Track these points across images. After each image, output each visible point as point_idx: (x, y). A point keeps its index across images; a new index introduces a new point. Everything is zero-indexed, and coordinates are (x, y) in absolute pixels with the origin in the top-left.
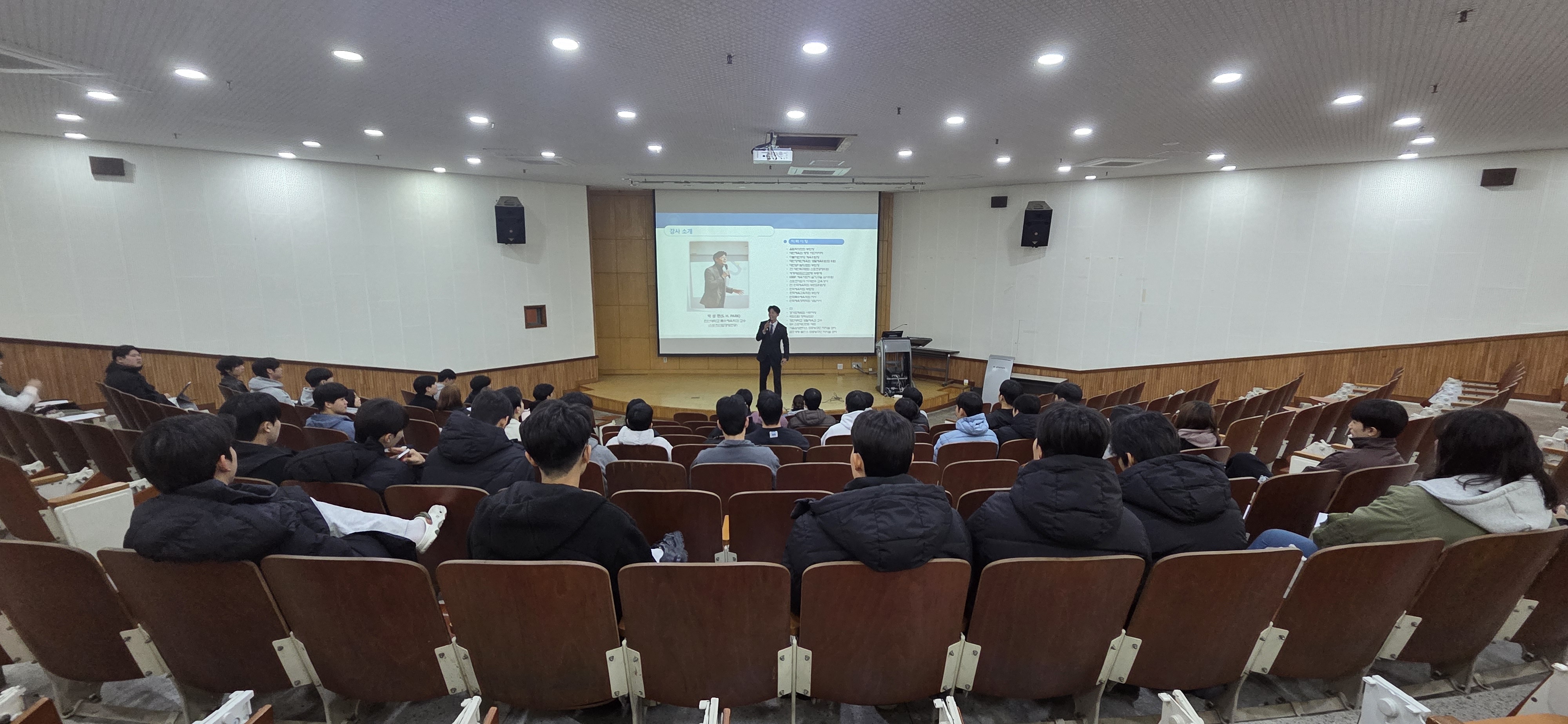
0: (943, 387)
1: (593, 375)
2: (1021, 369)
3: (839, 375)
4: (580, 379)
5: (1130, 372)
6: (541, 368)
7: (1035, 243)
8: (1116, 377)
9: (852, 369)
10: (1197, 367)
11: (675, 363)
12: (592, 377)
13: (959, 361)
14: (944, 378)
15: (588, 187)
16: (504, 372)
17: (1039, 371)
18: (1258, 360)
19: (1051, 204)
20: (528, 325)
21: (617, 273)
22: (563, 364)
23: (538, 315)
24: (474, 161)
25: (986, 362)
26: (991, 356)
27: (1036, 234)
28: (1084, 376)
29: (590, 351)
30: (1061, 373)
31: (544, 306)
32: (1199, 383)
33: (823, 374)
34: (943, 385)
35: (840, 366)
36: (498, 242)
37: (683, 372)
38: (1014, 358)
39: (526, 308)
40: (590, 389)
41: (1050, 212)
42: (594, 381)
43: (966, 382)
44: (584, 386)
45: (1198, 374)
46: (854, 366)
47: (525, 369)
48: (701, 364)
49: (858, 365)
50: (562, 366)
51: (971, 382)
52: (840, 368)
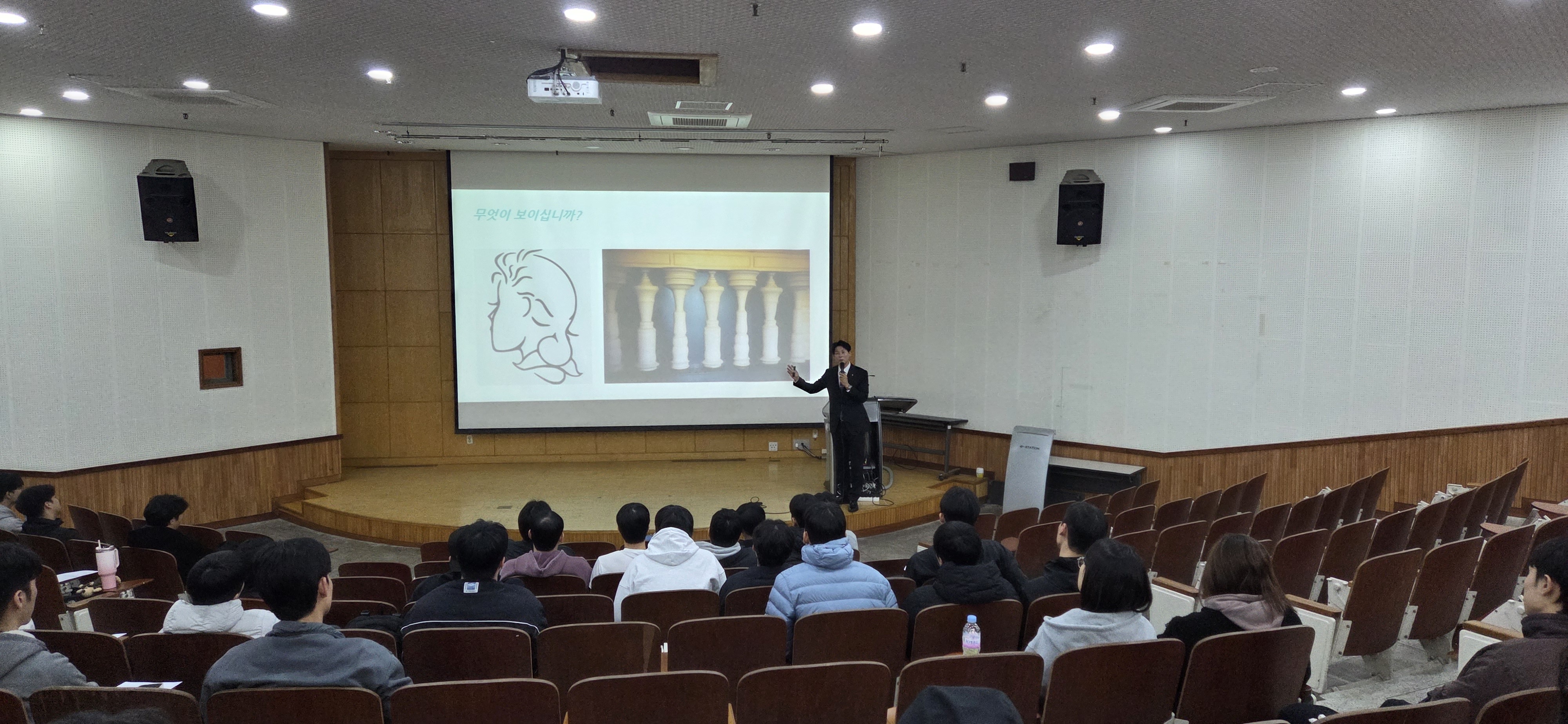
0: (941, 482)
1: (334, 469)
2: (1067, 450)
3: (772, 460)
4: (305, 477)
5: (1246, 455)
6: (229, 458)
7: (1079, 238)
8: (1224, 464)
9: (793, 449)
10: (1356, 447)
11: (487, 446)
12: (329, 473)
13: (967, 436)
14: (943, 466)
15: (326, 144)
16: (154, 466)
17: (1097, 453)
18: (1457, 434)
19: (1104, 171)
20: (206, 383)
21: (385, 291)
22: (273, 451)
23: (227, 367)
24: (77, 95)
25: (1008, 437)
26: (1017, 428)
27: (1080, 224)
28: (1171, 461)
29: (329, 427)
30: (1133, 457)
31: (239, 349)
32: (1362, 470)
33: (744, 460)
34: (941, 478)
35: (773, 446)
36: (146, 239)
37: (501, 460)
38: (1053, 432)
39: (204, 354)
40: (322, 495)
41: (1100, 189)
42: (332, 480)
43: (980, 471)
44: (310, 489)
45: (1360, 458)
46: (797, 445)
47: (198, 462)
49: (802, 444)
50: (271, 454)
51: (984, 471)
52: (773, 449)
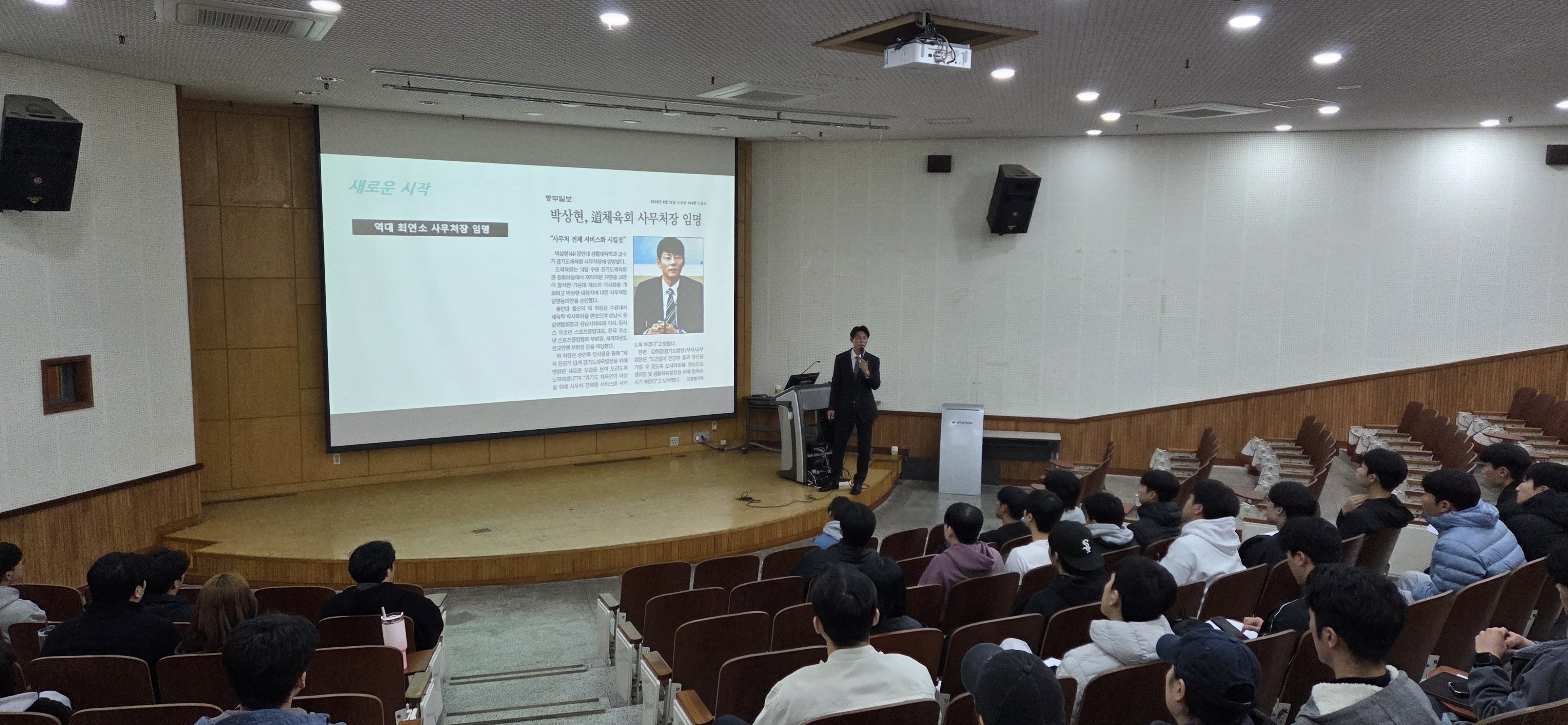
1: (191, 509)
2: (992, 423)
3: (676, 456)
4: (163, 521)
6: (78, 506)
7: (1007, 227)
9: (693, 443)
11: (359, 465)
12: (191, 514)
15: (179, 88)
20: (51, 406)
21: (223, 279)
22: (128, 491)
23: (65, 382)
26: (944, 405)
27: (1014, 214)
28: (1081, 426)
29: (189, 453)
30: (1047, 425)
31: (88, 358)
33: (648, 458)
35: (674, 440)
37: (375, 480)
39: (48, 365)
43: (895, 449)
44: (173, 535)
46: (697, 438)
47: (41, 516)
48: (418, 460)
49: (702, 437)
50: (125, 497)
51: (899, 449)
52: (674, 444)
